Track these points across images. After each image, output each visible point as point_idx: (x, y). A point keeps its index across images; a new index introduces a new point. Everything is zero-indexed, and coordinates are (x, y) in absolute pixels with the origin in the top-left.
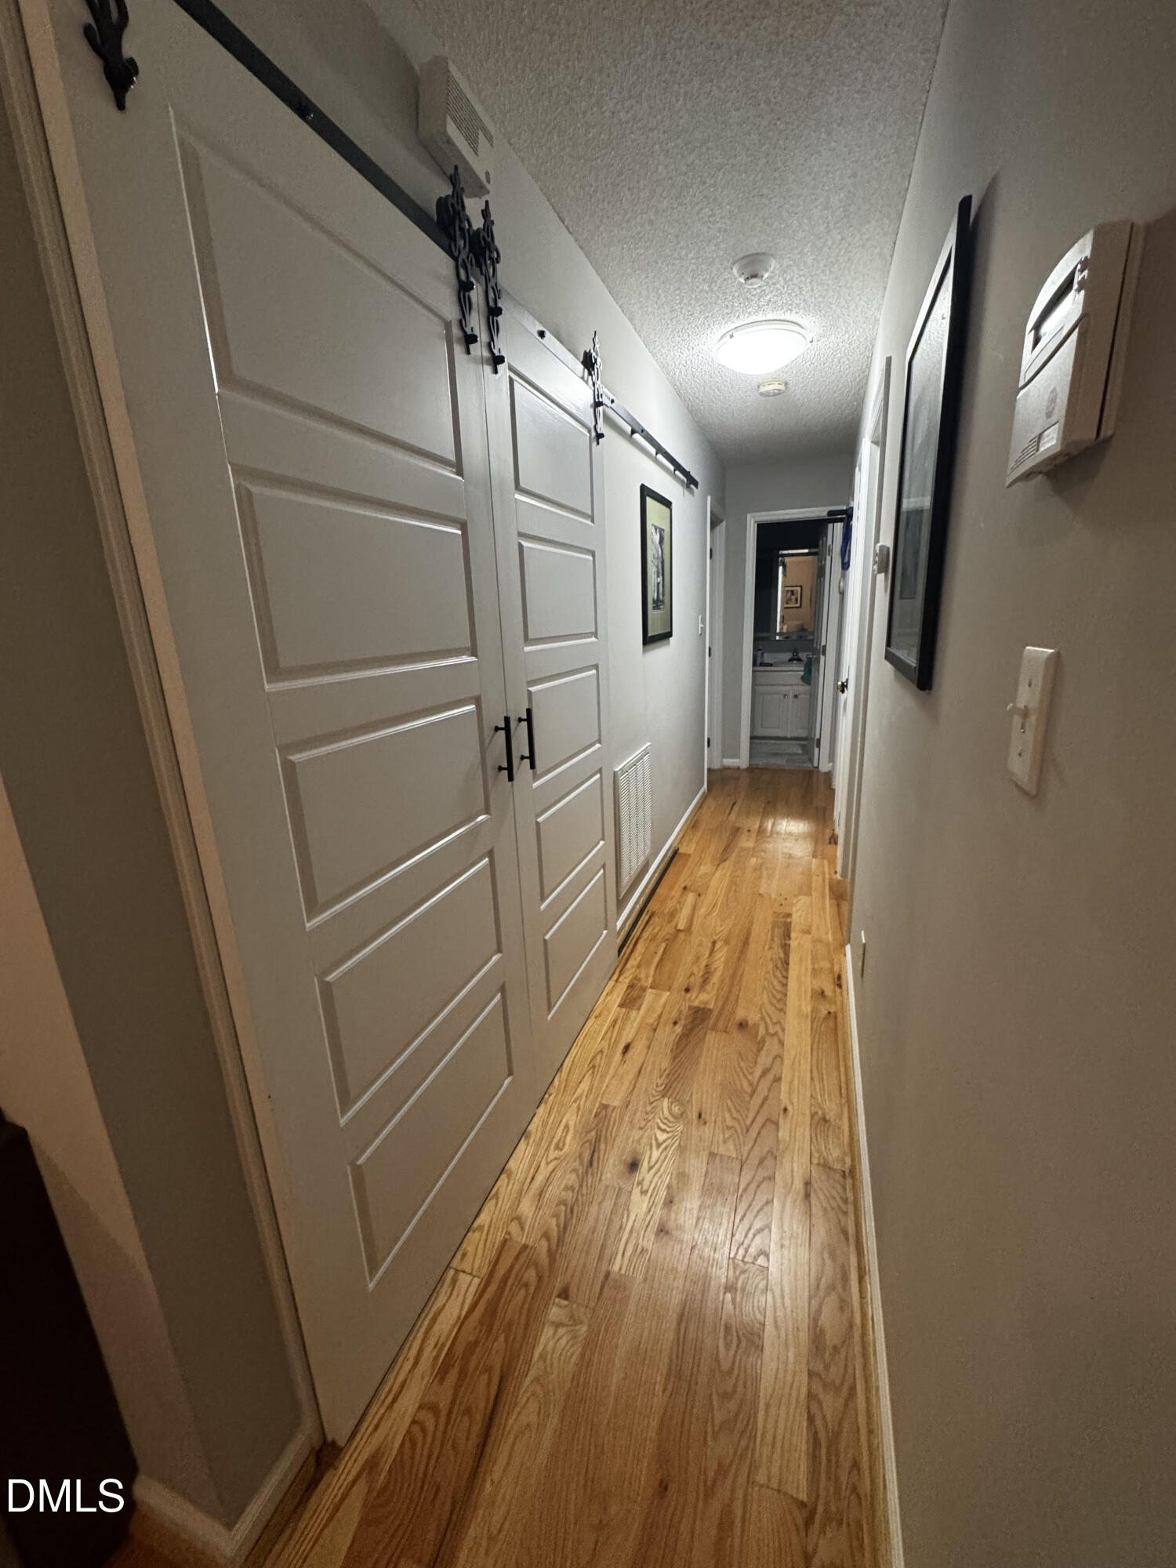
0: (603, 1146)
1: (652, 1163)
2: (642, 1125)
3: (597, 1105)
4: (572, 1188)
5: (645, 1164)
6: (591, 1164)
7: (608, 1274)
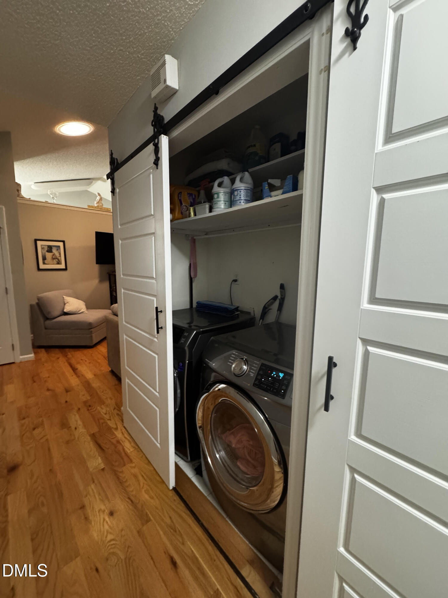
0: (131, 507)
1: (105, 523)
2: (123, 532)
3: (152, 518)
4: (127, 487)
5: (107, 519)
6: (129, 498)
7: (94, 482)
